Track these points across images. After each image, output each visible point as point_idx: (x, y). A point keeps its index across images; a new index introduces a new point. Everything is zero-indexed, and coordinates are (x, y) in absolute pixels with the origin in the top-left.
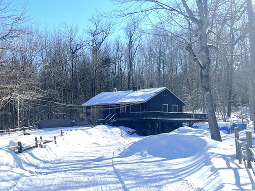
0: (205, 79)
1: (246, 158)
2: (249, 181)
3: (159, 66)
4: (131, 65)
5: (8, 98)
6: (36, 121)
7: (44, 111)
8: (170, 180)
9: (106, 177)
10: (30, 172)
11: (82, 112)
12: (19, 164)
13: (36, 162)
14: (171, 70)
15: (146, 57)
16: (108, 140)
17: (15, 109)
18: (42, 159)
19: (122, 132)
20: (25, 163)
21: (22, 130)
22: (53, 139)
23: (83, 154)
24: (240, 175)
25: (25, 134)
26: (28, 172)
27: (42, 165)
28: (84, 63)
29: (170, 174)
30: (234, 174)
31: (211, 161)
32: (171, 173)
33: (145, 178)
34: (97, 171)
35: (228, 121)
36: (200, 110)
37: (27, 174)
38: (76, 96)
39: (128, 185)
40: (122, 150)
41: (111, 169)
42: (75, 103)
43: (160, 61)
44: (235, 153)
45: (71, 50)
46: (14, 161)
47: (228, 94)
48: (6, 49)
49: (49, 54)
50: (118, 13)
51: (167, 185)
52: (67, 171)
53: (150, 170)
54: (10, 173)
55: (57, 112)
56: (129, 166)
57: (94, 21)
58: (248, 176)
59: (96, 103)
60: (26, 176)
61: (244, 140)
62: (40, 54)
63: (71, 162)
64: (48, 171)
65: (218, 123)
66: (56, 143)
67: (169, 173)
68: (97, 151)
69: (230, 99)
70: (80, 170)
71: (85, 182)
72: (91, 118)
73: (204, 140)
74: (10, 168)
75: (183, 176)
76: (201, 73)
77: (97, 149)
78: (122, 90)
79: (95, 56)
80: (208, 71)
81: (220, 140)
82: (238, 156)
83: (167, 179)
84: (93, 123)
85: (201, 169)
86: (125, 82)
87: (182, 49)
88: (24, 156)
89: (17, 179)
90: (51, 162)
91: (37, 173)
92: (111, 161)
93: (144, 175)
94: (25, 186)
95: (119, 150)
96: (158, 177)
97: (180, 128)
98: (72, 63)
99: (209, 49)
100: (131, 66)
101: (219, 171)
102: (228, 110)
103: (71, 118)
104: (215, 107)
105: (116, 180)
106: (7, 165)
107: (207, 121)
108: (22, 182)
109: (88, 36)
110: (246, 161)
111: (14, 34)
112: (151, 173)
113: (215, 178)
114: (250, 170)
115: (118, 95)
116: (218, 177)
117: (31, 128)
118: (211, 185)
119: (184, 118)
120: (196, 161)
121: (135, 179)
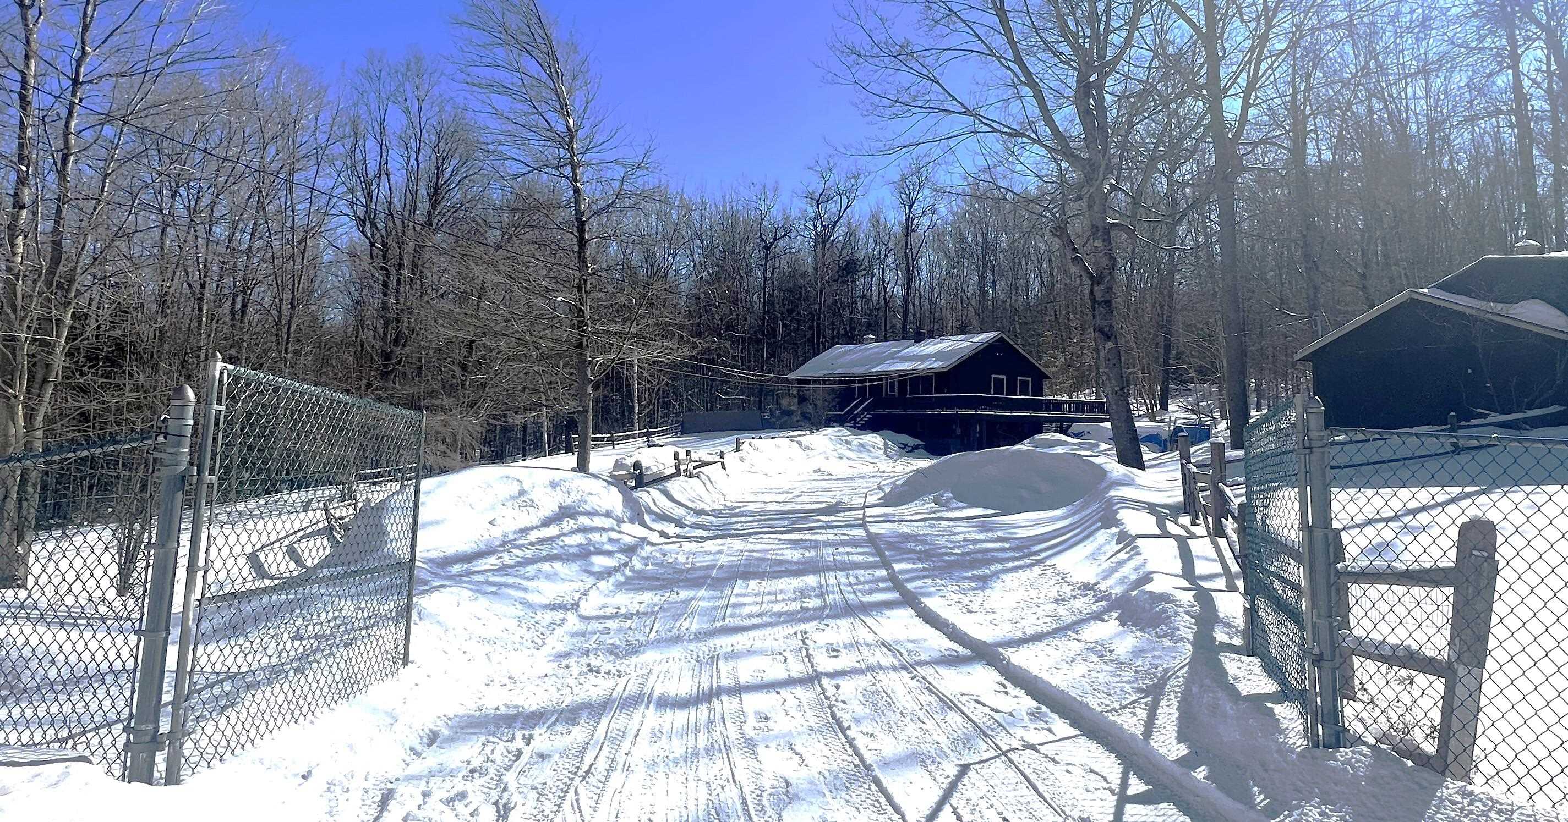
0: (1101, 310)
1: (1210, 511)
2: (1217, 568)
3: (982, 278)
4: (909, 277)
5: (612, 357)
6: (677, 415)
7: (696, 390)
8: (1010, 565)
9: (848, 553)
10: (663, 534)
11: (789, 394)
12: (637, 513)
13: (678, 512)
14: (1014, 289)
15: (949, 257)
16: (853, 463)
17: (628, 385)
18: (690, 504)
19: (886, 445)
20: (650, 512)
21: (644, 435)
22: (718, 459)
23: (790, 496)
24: (1194, 554)
25: (649, 446)
26: (658, 535)
27: (690, 519)
28: (793, 273)
29: (1010, 549)
30: (1177, 552)
31: (1118, 517)
32: (1013, 545)
33: (947, 558)
34: (824, 538)
35: (1162, 421)
36: (1087, 391)
37: (654, 537)
38: (773, 355)
39: (903, 572)
40: (887, 490)
41: (859, 533)
42: (770, 372)
43: (985, 265)
44: (1182, 499)
45: (762, 240)
46: (624, 507)
47: (1162, 351)
48: (609, 237)
49: (708, 252)
50: (880, 145)
51: (1003, 576)
52: (749, 534)
53: (960, 538)
54: (614, 535)
55: (727, 393)
56: (904, 529)
57: (818, 169)
58: (1215, 556)
59: (822, 373)
60: (653, 544)
61: (1205, 466)
62: (689, 252)
63: (763, 513)
64: (705, 534)
65: (1137, 424)
66: (723, 467)
67: (1007, 546)
68: (826, 490)
69: (1166, 363)
70: (782, 533)
71: (796, 563)
72: (810, 409)
73: (1099, 467)
74: (615, 522)
75: (1044, 555)
76: (1092, 292)
77: (824, 484)
78: (886, 341)
79: (820, 253)
80: (1109, 289)
81: (1140, 465)
82: (1189, 506)
83: (1002, 561)
84: (814, 423)
85: (1092, 538)
86: (894, 321)
87: (1043, 236)
88: (649, 497)
89: (630, 550)
90: (714, 513)
91: (678, 537)
92: (859, 514)
93: (944, 550)
94: (650, 567)
95: (880, 488)
96: (979, 556)
97: (1037, 437)
98: (765, 273)
99: (1112, 233)
100: (910, 280)
101: (1140, 542)
102: (1162, 391)
103: (760, 408)
104: (1128, 384)
105: (871, 559)
106: (608, 515)
107: (1107, 420)
108: (643, 558)
109: (804, 206)
110: (1210, 519)
111: (627, 203)
112: (963, 546)
113: (1129, 559)
114: (1222, 542)
115: (878, 353)
116: (1137, 557)
117: (665, 433)
118: (1117, 576)
119: (1048, 410)
120: (1077, 517)
121: (920, 560)
